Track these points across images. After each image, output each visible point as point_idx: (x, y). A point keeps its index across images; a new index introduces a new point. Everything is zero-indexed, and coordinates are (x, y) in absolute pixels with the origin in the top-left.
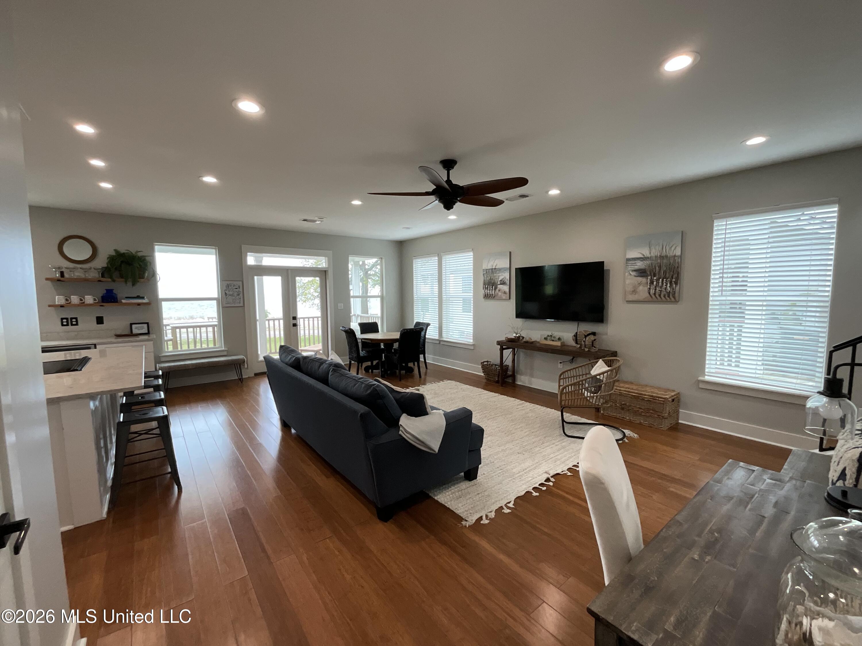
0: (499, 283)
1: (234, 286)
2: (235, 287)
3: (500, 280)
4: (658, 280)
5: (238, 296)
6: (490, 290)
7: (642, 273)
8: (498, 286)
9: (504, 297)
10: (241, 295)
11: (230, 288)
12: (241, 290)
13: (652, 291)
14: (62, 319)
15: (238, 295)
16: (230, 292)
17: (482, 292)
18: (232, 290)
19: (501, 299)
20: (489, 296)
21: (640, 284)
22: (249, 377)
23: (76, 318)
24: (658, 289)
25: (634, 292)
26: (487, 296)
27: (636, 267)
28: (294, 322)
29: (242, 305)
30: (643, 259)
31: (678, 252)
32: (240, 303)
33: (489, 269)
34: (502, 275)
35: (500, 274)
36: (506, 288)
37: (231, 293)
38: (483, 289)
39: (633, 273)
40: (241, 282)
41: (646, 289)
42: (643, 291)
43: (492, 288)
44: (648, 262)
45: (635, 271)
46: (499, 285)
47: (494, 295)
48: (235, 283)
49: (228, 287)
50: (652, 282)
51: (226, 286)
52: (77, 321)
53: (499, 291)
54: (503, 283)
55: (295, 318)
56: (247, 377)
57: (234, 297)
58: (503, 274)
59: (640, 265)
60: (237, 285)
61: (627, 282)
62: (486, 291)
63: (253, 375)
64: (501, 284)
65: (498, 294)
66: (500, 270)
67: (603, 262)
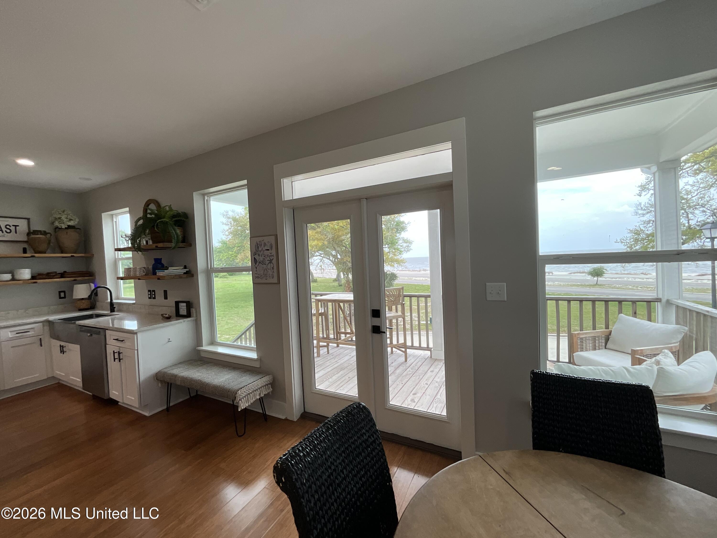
1: (265, 244)
2: (266, 248)
5: (269, 264)
10: (274, 261)
11: (260, 249)
12: (274, 252)
14: (149, 291)
15: (271, 262)
16: (260, 257)
18: (262, 253)
22: (286, 420)
23: (154, 291)
28: (376, 322)
29: (275, 280)
32: (273, 277)
37: (261, 259)
40: (273, 237)
48: (266, 239)
49: (258, 247)
51: (256, 246)
52: (155, 295)
55: (376, 313)
56: (283, 418)
57: (264, 266)
60: (268, 242)
63: (295, 416)
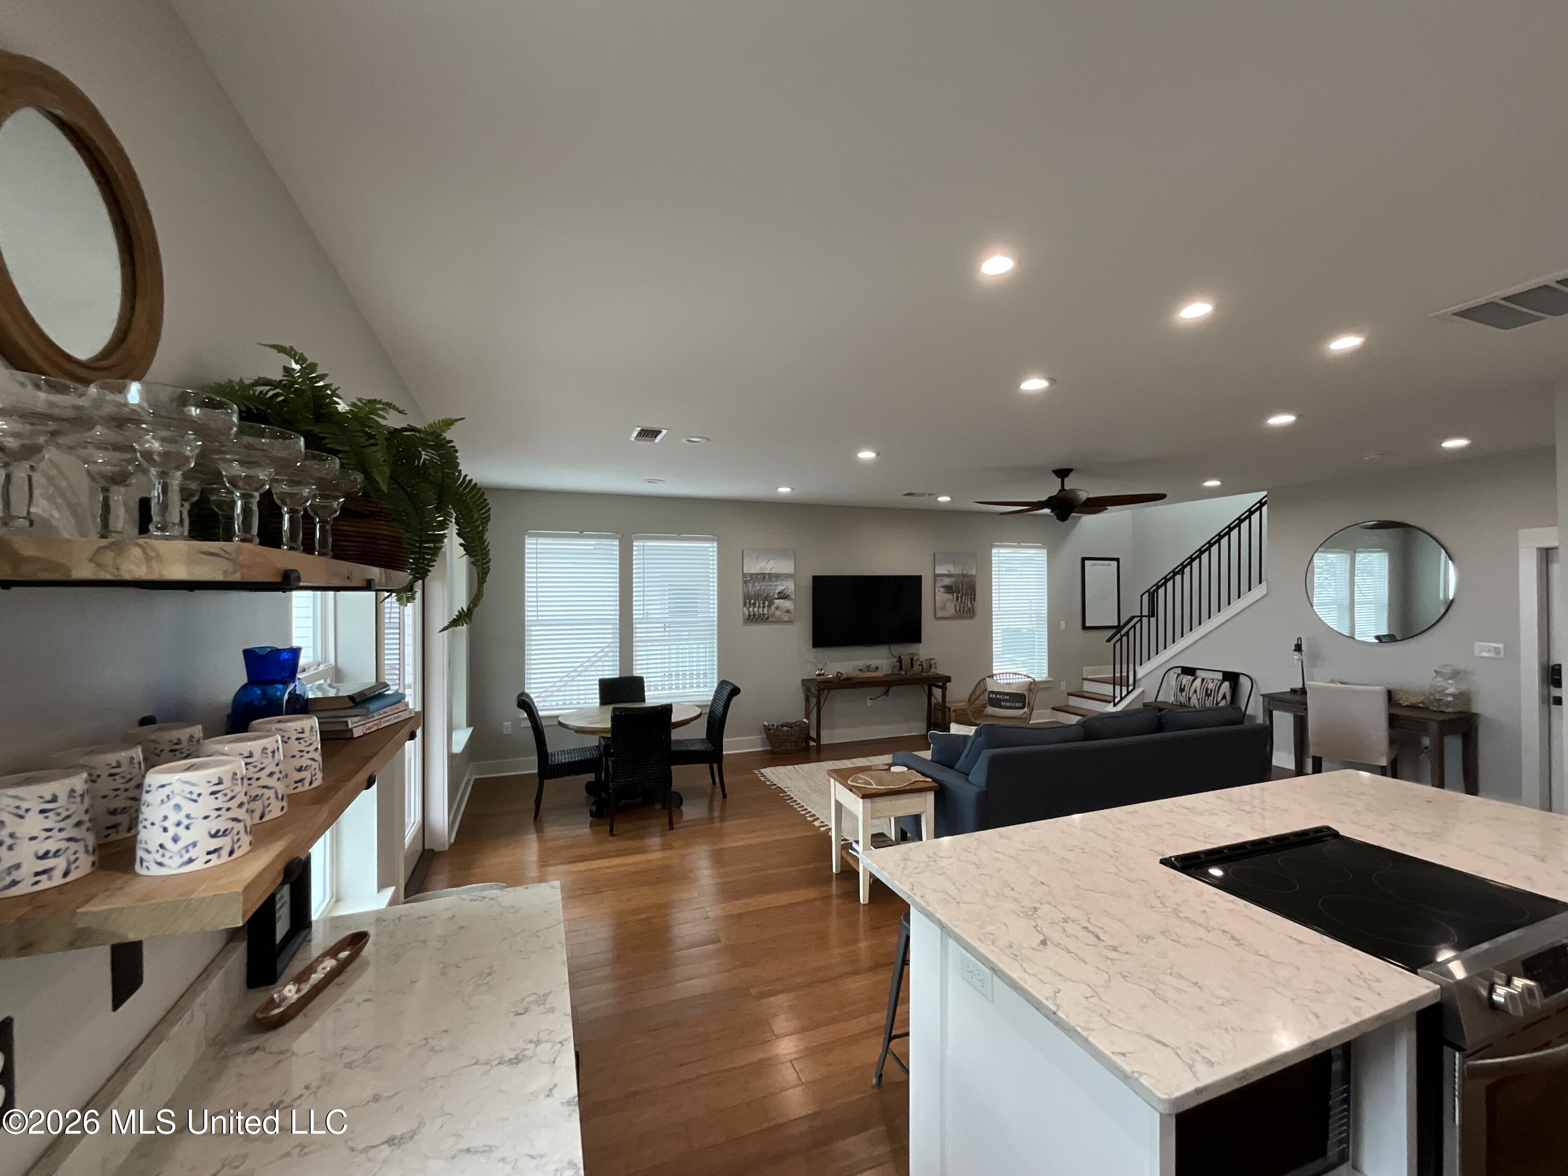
0: (776, 596)
3: (777, 591)
4: (962, 597)
6: (759, 607)
7: (949, 589)
8: (777, 601)
9: (786, 619)
13: (958, 608)
17: (740, 611)
19: (780, 621)
20: (757, 616)
21: (948, 600)
24: (962, 605)
25: (944, 608)
26: (752, 619)
27: (945, 584)
30: (949, 576)
31: (974, 572)
33: (757, 574)
34: (783, 585)
35: (779, 583)
36: (788, 604)
38: (745, 605)
39: (942, 590)
41: (953, 606)
42: (951, 610)
43: (764, 604)
44: (953, 579)
45: (944, 587)
46: (776, 599)
47: (766, 616)
50: (957, 599)
53: (777, 608)
54: (783, 596)
58: (784, 583)
59: (947, 581)
61: (937, 598)
62: (751, 609)
64: (780, 598)
65: (774, 614)
66: (778, 576)
67: (920, 577)
